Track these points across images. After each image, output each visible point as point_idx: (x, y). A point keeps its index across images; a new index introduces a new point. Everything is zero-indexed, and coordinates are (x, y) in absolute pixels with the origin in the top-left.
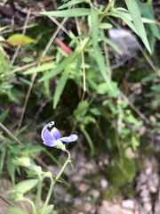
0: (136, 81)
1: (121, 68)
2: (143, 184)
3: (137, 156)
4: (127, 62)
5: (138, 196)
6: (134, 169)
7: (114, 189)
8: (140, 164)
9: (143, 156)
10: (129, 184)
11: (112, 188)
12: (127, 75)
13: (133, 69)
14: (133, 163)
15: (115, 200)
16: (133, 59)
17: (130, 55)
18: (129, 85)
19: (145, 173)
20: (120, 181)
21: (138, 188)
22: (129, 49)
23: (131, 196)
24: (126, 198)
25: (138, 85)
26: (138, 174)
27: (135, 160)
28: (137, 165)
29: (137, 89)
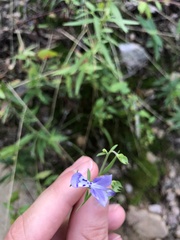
0: (149, 87)
1: (133, 77)
2: (168, 188)
3: (159, 159)
4: (138, 72)
5: (164, 200)
6: (158, 173)
7: (139, 194)
8: (162, 168)
9: (165, 160)
10: (153, 187)
11: (137, 192)
12: (140, 82)
13: (144, 77)
14: (156, 167)
15: (141, 205)
16: (144, 69)
17: (141, 65)
18: (142, 92)
19: (169, 177)
20: (144, 184)
21: (163, 191)
22: (140, 60)
23: (157, 199)
24: (153, 203)
25: (151, 91)
26: (162, 177)
27: (158, 164)
28: (160, 169)
29: (150, 95)
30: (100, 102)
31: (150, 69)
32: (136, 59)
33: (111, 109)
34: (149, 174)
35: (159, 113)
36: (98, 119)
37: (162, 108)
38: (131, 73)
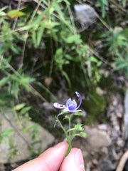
0: (98, 39)
1: (86, 31)
2: (112, 112)
3: (105, 92)
4: (89, 27)
5: (109, 121)
6: (104, 102)
7: (92, 117)
8: (108, 99)
9: (110, 93)
10: (101, 112)
11: (89, 116)
12: (91, 35)
13: (94, 31)
14: (103, 98)
15: (93, 125)
16: (94, 25)
17: (92, 22)
18: (93, 42)
19: (112, 105)
20: (95, 110)
21: (108, 114)
22: (91, 18)
23: (104, 120)
24: (101, 123)
25: (99, 42)
26: (108, 105)
27: (104, 95)
28: (106, 100)
29: (99, 45)
30: (59, 51)
31: (99, 24)
32: (88, 17)
33: (68, 56)
34: (97, 103)
35: (105, 58)
36: (58, 64)
37: (108, 55)
38: (84, 28)
